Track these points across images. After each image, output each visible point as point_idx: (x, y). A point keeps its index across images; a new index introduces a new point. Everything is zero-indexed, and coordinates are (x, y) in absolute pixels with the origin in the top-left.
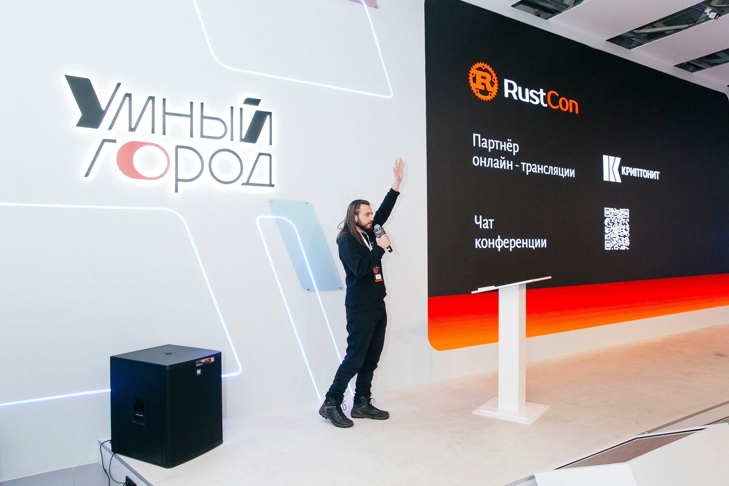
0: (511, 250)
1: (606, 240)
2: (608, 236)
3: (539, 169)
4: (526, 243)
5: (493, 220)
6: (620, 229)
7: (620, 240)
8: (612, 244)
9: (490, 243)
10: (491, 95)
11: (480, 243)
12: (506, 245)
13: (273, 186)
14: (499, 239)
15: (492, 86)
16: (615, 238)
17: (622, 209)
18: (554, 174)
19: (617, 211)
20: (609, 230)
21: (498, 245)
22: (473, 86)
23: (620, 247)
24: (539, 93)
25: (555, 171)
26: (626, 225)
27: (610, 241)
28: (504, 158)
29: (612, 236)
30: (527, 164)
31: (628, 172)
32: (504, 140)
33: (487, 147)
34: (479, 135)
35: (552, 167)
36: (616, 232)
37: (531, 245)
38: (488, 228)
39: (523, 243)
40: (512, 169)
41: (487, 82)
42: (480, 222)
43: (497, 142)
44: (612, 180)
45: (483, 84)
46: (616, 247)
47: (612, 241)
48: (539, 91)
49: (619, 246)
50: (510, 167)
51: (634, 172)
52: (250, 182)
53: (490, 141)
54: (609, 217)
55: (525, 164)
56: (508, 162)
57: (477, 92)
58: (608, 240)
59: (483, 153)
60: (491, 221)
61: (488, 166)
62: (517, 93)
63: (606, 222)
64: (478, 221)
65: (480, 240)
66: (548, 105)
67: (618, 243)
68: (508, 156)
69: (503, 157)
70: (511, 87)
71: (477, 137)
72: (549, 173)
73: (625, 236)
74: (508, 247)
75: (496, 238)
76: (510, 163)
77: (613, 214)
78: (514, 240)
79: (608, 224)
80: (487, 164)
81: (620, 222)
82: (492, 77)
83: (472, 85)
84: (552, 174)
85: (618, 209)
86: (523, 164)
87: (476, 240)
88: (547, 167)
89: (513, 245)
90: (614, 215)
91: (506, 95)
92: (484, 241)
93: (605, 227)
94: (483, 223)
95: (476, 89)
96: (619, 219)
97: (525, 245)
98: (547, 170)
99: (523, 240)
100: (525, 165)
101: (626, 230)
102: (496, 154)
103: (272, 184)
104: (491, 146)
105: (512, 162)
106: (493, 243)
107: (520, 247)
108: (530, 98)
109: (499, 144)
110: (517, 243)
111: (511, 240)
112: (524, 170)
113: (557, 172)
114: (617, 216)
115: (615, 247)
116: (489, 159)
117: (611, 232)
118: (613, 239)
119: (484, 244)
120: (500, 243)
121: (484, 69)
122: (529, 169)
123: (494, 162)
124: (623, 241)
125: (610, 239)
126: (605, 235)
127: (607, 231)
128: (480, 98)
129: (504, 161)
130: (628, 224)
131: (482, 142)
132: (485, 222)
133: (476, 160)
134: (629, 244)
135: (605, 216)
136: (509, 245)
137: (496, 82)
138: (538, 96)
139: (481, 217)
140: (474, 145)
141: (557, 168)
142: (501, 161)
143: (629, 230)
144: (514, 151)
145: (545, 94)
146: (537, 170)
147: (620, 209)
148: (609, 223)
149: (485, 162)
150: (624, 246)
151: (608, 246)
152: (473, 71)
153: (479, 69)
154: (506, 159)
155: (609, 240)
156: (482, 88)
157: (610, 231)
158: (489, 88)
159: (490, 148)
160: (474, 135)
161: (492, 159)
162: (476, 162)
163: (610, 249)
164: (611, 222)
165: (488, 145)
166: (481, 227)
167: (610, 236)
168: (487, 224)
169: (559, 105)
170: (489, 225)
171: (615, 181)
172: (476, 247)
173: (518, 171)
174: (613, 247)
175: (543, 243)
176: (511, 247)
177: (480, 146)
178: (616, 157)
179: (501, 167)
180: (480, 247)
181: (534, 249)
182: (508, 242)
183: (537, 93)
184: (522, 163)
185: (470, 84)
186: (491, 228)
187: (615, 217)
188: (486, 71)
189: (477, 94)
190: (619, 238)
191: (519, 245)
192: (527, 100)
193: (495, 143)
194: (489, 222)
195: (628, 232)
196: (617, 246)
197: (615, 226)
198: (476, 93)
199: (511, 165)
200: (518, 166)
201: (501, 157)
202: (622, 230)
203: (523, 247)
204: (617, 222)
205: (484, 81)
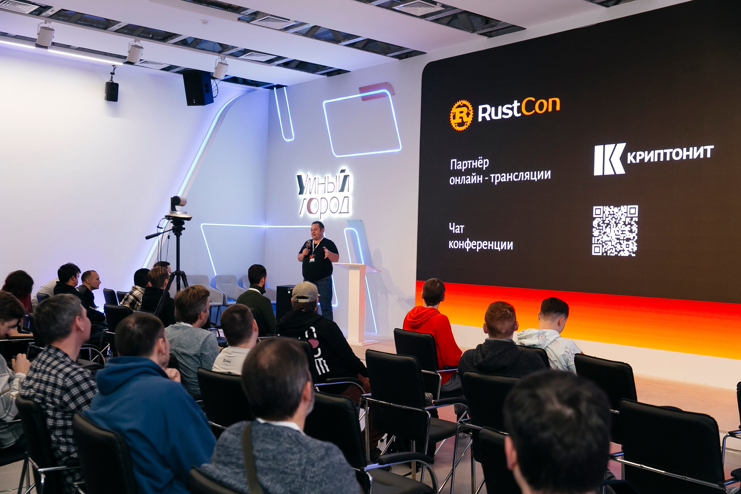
0: (478, 251)
1: (595, 244)
2: (598, 240)
3: (508, 177)
4: (492, 245)
5: (464, 226)
6: (620, 231)
7: (618, 244)
8: (603, 248)
9: (460, 245)
10: (467, 124)
11: (453, 244)
12: (474, 246)
14: (468, 241)
15: (468, 117)
16: (610, 241)
17: (625, 207)
18: (525, 179)
19: (616, 209)
20: (600, 232)
21: (467, 246)
22: (453, 122)
23: (619, 252)
24: (513, 105)
25: (527, 176)
26: (632, 225)
27: (601, 246)
28: (475, 174)
29: (605, 238)
30: (496, 175)
31: (638, 158)
32: (476, 158)
33: (461, 168)
34: (455, 160)
35: (523, 173)
36: (612, 235)
37: (497, 247)
38: (459, 232)
39: (489, 245)
40: (481, 182)
41: (464, 115)
43: (470, 162)
44: (609, 172)
45: (461, 117)
46: (611, 253)
47: (605, 245)
48: (512, 103)
49: (616, 251)
50: (480, 181)
51: (652, 156)
52: (341, 212)
53: (463, 162)
54: (600, 218)
56: (478, 176)
58: (597, 244)
59: (458, 173)
60: (462, 226)
61: (461, 183)
62: (490, 115)
63: (595, 223)
64: (452, 227)
65: (453, 241)
66: (522, 113)
67: (616, 247)
68: (479, 171)
69: (474, 173)
70: (485, 110)
71: (454, 162)
72: (519, 179)
73: (628, 240)
74: (475, 248)
75: (465, 240)
76: (480, 177)
77: (607, 213)
78: (480, 242)
79: (599, 225)
80: (460, 182)
81: (621, 221)
82: (468, 108)
84: (522, 179)
85: (617, 205)
86: (492, 175)
87: (450, 242)
88: (517, 173)
89: (479, 246)
90: (610, 214)
91: (480, 120)
92: (456, 243)
93: (594, 229)
94: (456, 228)
95: (455, 124)
96: (619, 219)
97: (491, 247)
98: (517, 177)
99: (489, 242)
100: (494, 177)
101: (631, 231)
102: (469, 172)
103: (349, 211)
104: (465, 166)
105: (482, 176)
106: (463, 245)
107: (486, 248)
108: (503, 113)
109: (471, 163)
111: (478, 242)
112: (492, 181)
113: (528, 176)
114: (615, 216)
115: (609, 252)
116: (463, 177)
117: (603, 235)
118: (606, 243)
119: (456, 245)
120: (468, 245)
121: (462, 105)
122: (498, 179)
123: (466, 179)
124: (624, 246)
125: (601, 243)
126: (593, 238)
127: (596, 233)
128: (458, 130)
129: (475, 177)
130: (635, 224)
131: (457, 165)
132: (457, 228)
133: (452, 180)
134: (635, 249)
135: (594, 216)
136: (476, 246)
137: (472, 112)
138: (512, 109)
139: (454, 224)
140: (452, 169)
141: (528, 173)
142: (472, 177)
143: (636, 232)
144: (485, 166)
145: (519, 104)
146: (506, 179)
147: (622, 206)
148: (600, 223)
149: (459, 180)
150: (626, 251)
151: (596, 251)
152: (454, 110)
153: (459, 106)
154: (477, 175)
155: (600, 244)
156: (461, 121)
157: (601, 234)
158: (465, 119)
162: (452, 182)
163: (600, 254)
164: (604, 223)
165: (462, 166)
166: (454, 232)
167: (601, 240)
168: (459, 229)
169: (535, 110)
170: (460, 230)
171: (614, 174)
172: (450, 247)
173: (488, 183)
174: (606, 252)
175: (510, 246)
176: (478, 248)
177: (456, 168)
178: (618, 144)
179: (472, 182)
180: (453, 247)
181: (499, 250)
182: (475, 244)
183: (510, 106)
184: (491, 175)
185: (451, 121)
186: (462, 232)
187: (610, 217)
188: (465, 106)
190: (618, 241)
191: (485, 246)
192: (500, 117)
193: (468, 163)
194: (460, 228)
195: (634, 235)
196: (614, 251)
197: (610, 228)
198: (455, 127)
199: (481, 179)
200: (487, 178)
201: (473, 174)
202: (624, 232)
203: (489, 248)
204: (614, 223)
205: (461, 115)
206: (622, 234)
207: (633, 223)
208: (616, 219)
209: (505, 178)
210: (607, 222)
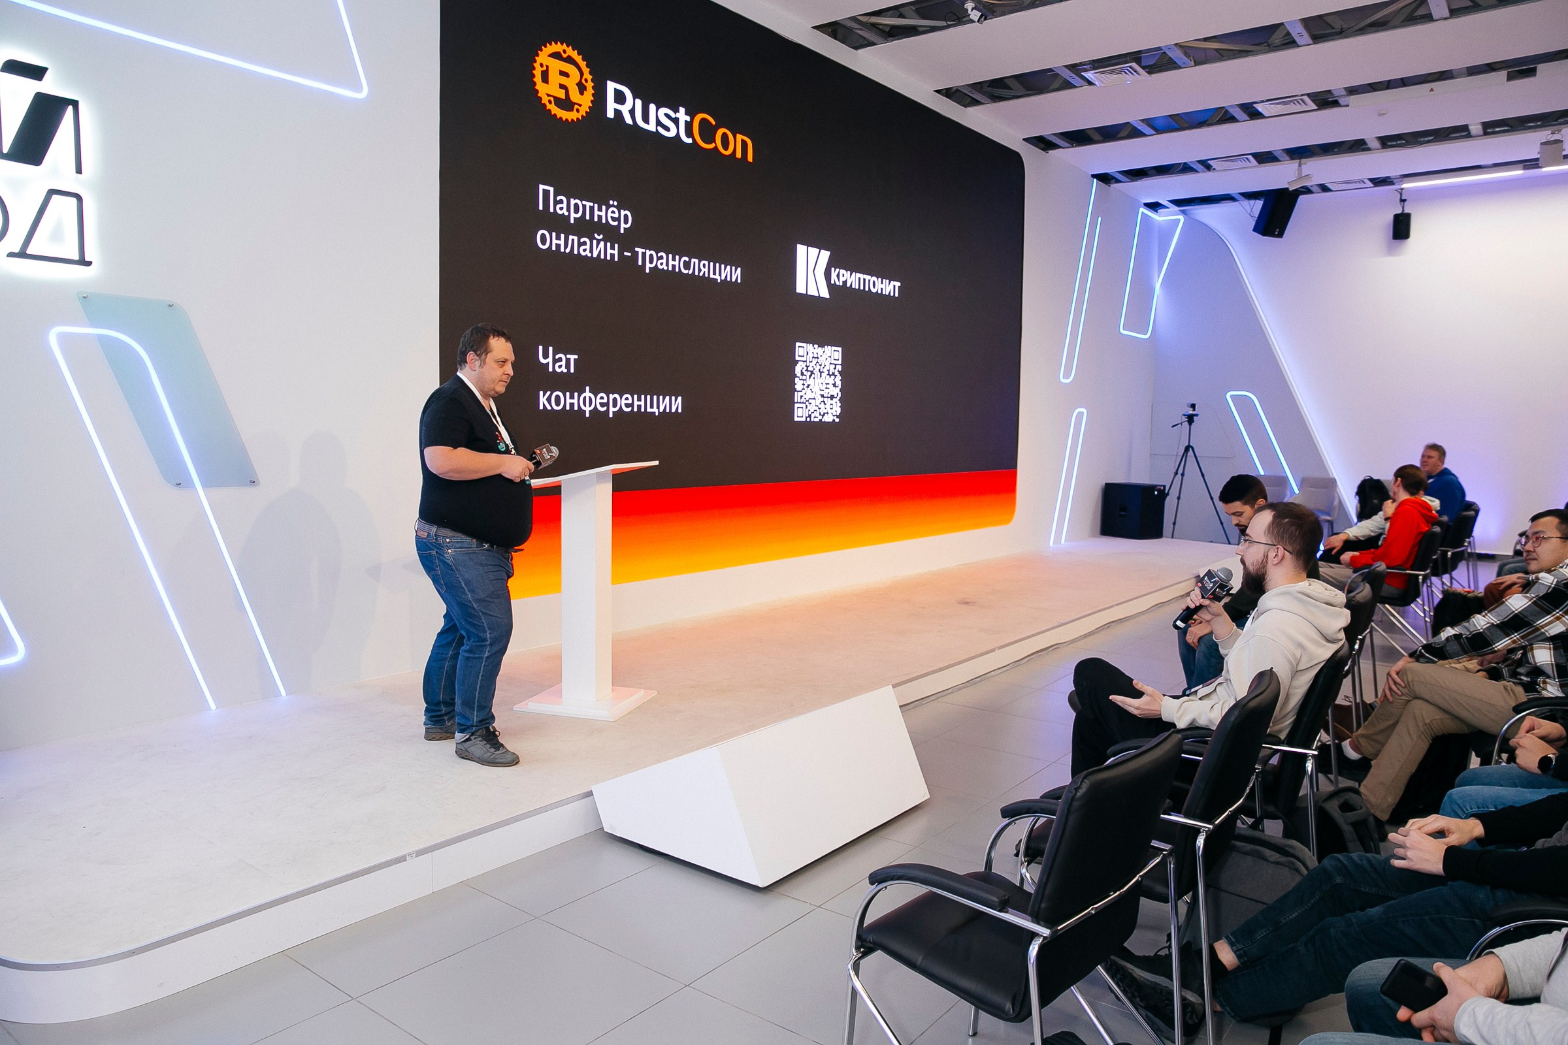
0: (611, 416)
1: (797, 403)
2: (801, 397)
3: (671, 262)
4: (641, 403)
5: (576, 357)
6: (824, 384)
7: (823, 403)
8: (807, 410)
9: (569, 401)
10: (578, 111)
11: (549, 400)
12: (602, 405)
13: (89, 264)
14: (588, 394)
15: (582, 93)
16: (814, 399)
17: (829, 347)
18: (701, 274)
19: (820, 350)
20: (803, 384)
21: (585, 404)
22: (542, 89)
23: (823, 416)
24: (678, 115)
25: (703, 268)
26: (836, 376)
27: (804, 406)
28: (601, 237)
29: (809, 395)
30: (647, 251)
31: (842, 279)
32: (602, 202)
33: (567, 214)
34: (551, 189)
35: (697, 261)
36: (816, 389)
37: (652, 407)
38: (565, 371)
39: (636, 403)
40: (616, 259)
41: (571, 83)
42: (550, 360)
43: (588, 204)
44: (813, 292)
45: (562, 86)
46: (815, 417)
47: (808, 405)
48: (676, 111)
49: (820, 415)
50: (612, 255)
51: (853, 279)
52: (29, 251)
53: (573, 202)
54: (804, 361)
55: (644, 251)
56: (609, 244)
57: (550, 102)
58: (800, 403)
59: (559, 225)
60: (573, 357)
61: (568, 251)
62: (632, 112)
63: (798, 369)
64: (546, 356)
65: (548, 393)
66: (694, 139)
67: (820, 408)
68: (610, 233)
69: (599, 235)
70: (620, 98)
71: (546, 193)
72: (691, 272)
73: (832, 397)
74: (605, 409)
75: (581, 392)
76: (613, 248)
77: (811, 355)
78: (617, 396)
79: (802, 374)
80: (566, 247)
81: (825, 370)
82: (582, 74)
83: (540, 86)
84: (697, 273)
85: (822, 345)
86: (640, 251)
87: (541, 393)
88: (687, 259)
89: (615, 406)
90: (813, 357)
91: (610, 114)
92: (558, 398)
93: (797, 379)
94: (555, 361)
95: (548, 95)
96: (823, 366)
97: (639, 407)
98: (687, 265)
99: (636, 396)
100: (644, 254)
101: (834, 385)
102: (586, 228)
103: (87, 259)
104: (576, 211)
105: (616, 246)
106: (575, 401)
107: (630, 409)
108: (659, 123)
109: (592, 209)
110: (624, 402)
111: (611, 397)
112: (640, 263)
113: (706, 270)
114: (819, 360)
115: (813, 415)
116: (571, 237)
117: (806, 389)
118: (810, 401)
119: (558, 402)
120: (589, 401)
121: (565, 56)
122: (651, 262)
123: (580, 244)
124: (828, 406)
125: (805, 401)
126: (796, 393)
127: (799, 386)
128: (555, 115)
129: (602, 244)
130: (839, 375)
131: (556, 202)
132: (560, 360)
133: (543, 237)
134: (839, 411)
135: (797, 358)
136: (607, 404)
137: (590, 85)
138: (676, 121)
139: (551, 349)
140: (541, 208)
141: (706, 263)
142: (595, 242)
143: (840, 387)
144: (623, 226)
145: (688, 118)
146: (667, 265)
147: (826, 347)
148: (804, 371)
149: (562, 242)
150: (830, 415)
151: (800, 415)
152: (543, 58)
153: (556, 55)
154: (605, 240)
155: (803, 403)
156: (561, 94)
157: (805, 387)
158: (575, 96)
159: (573, 215)
160: (542, 187)
161: (576, 238)
162: (544, 241)
163: (803, 419)
164: (807, 370)
165: (568, 210)
166: (551, 369)
167: (805, 396)
168: (563, 363)
169: (715, 144)
170: (568, 366)
171: (818, 295)
172: (541, 407)
173: (629, 265)
174: (810, 416)
175: (677, 404)
176: (612, 409)
177: (552, 210)
178: (822, 251)
179: (595, 255)
180: (549, 407)
181: (657, 414)
182: (605, 401)
183: (673, 115)
184: (637, 249)
185: (535, 84)
186: (572, 371)
187: (815, 361)
188: (570, 60)
189: (549, 106)
190: (822, 399)
191: (627, 405)
192: (652, 127)
193: (584, 206)
194: (568, 361)
195: (838, 390)
196: (818, 415)
197: (814, 378)
198: (547, 104)
199: (616, 252)
200: (629, 254)
201: (596, 235)
202: (828, 386)
203: (635, 410)
204: (818, 371)
205: (564, 81)
206: (826, 388)
207: (837, 373)
208: (821, 365)
209: (666, 262)
210: (810, 369)
